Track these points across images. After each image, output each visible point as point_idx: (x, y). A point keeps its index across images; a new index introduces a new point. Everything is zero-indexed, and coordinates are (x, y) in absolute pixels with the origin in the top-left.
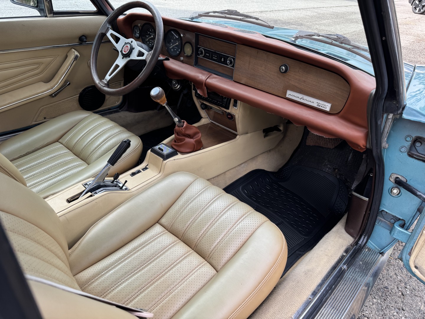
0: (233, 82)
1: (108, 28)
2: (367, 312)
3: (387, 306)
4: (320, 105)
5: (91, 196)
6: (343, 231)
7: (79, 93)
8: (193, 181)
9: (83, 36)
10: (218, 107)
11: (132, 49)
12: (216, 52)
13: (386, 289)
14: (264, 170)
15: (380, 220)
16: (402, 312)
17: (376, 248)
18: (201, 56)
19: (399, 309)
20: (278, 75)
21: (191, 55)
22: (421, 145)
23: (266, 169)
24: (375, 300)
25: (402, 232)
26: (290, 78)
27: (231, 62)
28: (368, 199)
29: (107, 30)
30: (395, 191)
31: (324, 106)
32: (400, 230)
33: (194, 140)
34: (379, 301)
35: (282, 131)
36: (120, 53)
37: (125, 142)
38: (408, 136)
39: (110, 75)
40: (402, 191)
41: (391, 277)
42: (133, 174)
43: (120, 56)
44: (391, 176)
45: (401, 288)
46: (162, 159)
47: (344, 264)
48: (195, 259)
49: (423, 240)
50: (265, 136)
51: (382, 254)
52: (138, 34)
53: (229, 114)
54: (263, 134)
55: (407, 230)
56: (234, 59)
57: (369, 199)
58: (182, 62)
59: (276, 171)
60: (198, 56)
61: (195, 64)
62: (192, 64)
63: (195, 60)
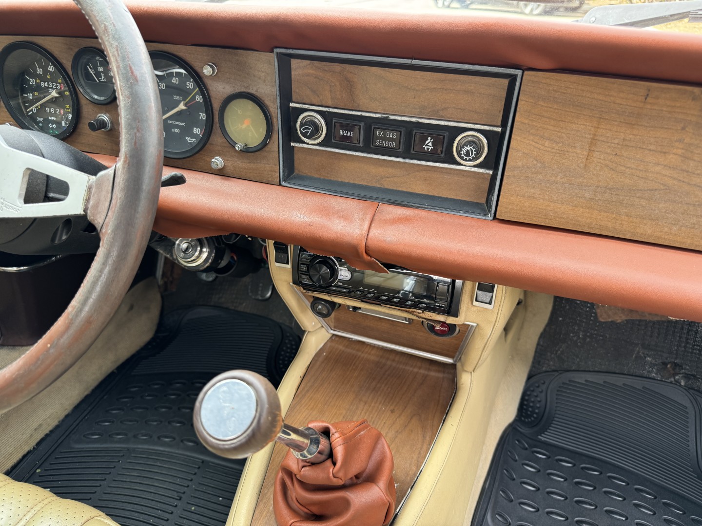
12: (392, 117)
18: (311, 143)
21: (264, 145)
58: (221, 173)
60: (292, 144)
61: (284, 175)
62: (270, 179)
63: (283, 161)
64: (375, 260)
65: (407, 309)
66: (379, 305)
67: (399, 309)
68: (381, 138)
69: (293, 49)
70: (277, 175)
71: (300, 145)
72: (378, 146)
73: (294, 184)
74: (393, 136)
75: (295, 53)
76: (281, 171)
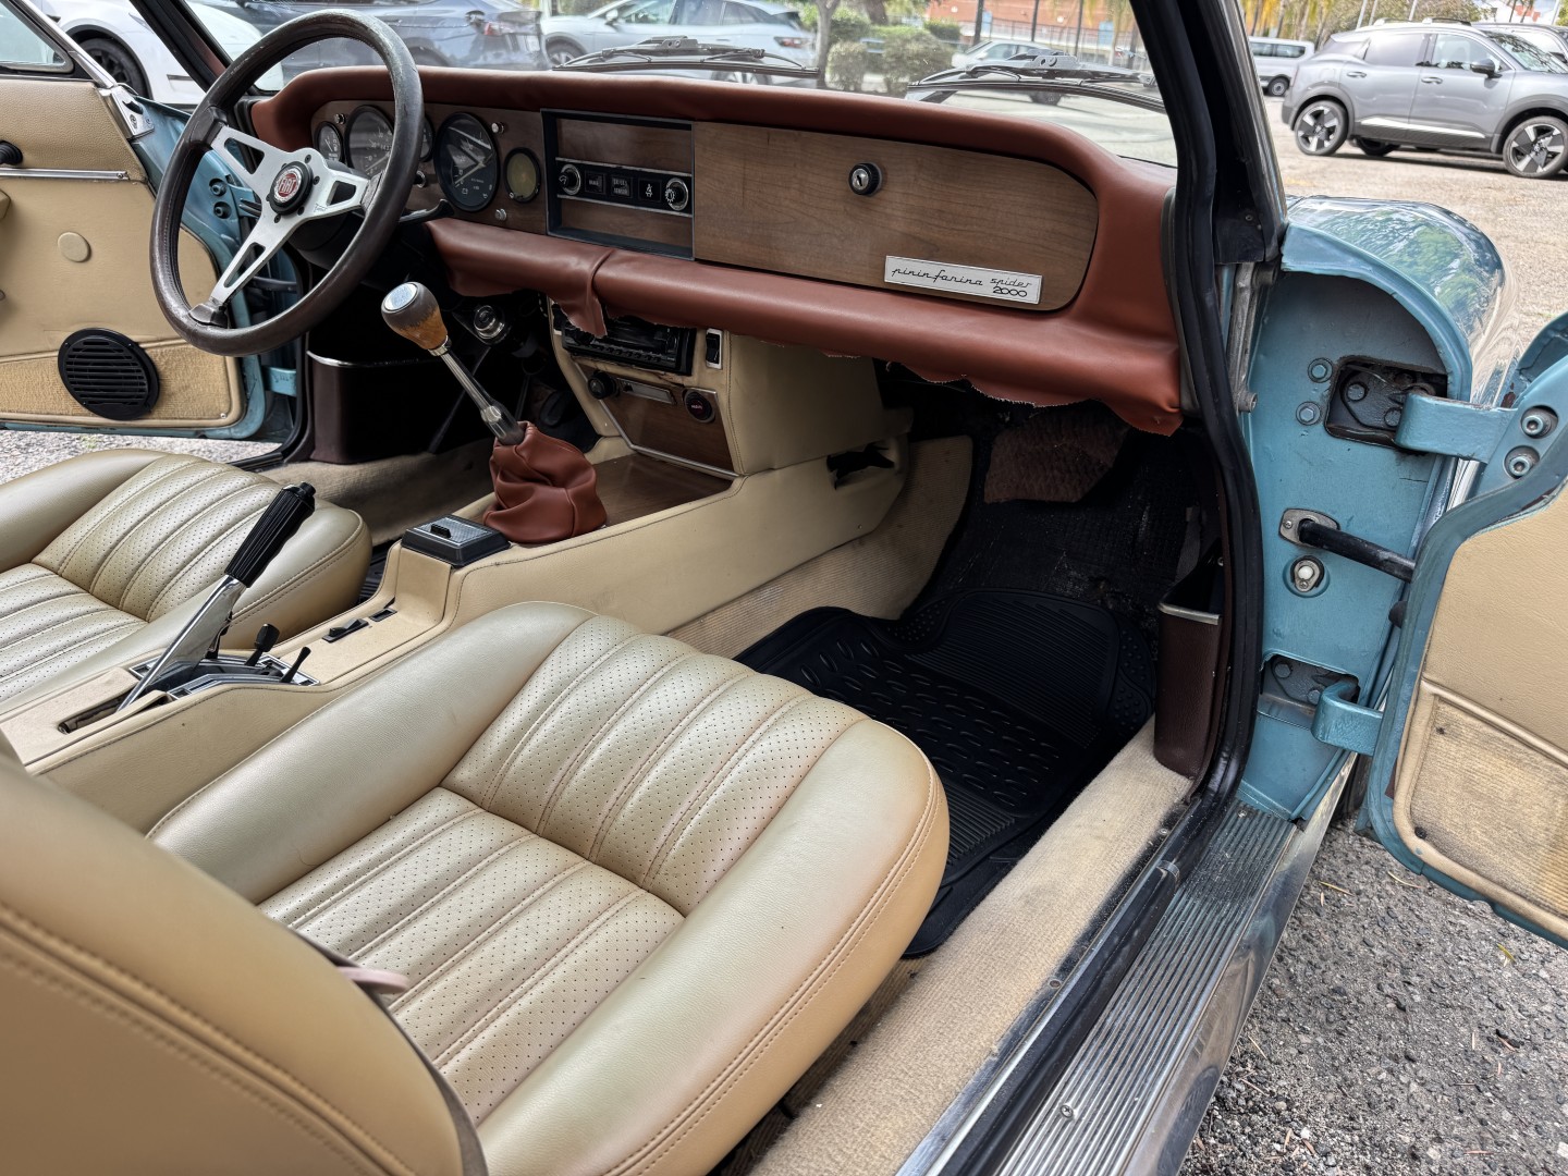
0: (696, 264)
1: (216, 122)
2: (1282, 1083)
3: (1351, 1052)
4: (1002, 286)
5: (162, 701)
6: (1152, 761)
8: (575, 624)
10: (654, 374)
11: (310, 182)
12: (624, 167)
13: (1337, 997)
14: (847, 611)
15: (1274, 703)
16: (1407, 1066)
17: (1274, 807)
18: (571, 194)
19: (1396, 1059)
20: (848, 209)
21: (535, 197)
22: (1365, 396)
23: (854, 609)
24: (1304, 1039)
25: (1353, 716)
26: (889, 211)
27: (680, 197)
28: (1217, 617)
30: (1306, 572)
31: (1019, 289)
32: (1345, 711)
33: (569, 491)
34: (1320, 1040)
35: (897, 467)
36: (266, 205)
37: (294, 490)
38: (1317, 361)
39: (228, 285)
40: (1328, 568)
41: (1349, 954)
42: (337, 634)
43: (267, 212)
44: (1282, 523)
45: (1391, 985)
46: (449, 566)
47: (1168, 858)
48: (596, 885)
49: (1424, 722)
50: (837, 485)
51: (1300, 822)
52: (336, 156)
53: (698, 397)
54: (828, 477)
55: (1368, 705)
56: (688, 181)
57: (1222, 618)
58: (504, 225)
59: (894, 616)
61: (549, 225)
62: (539, 229)
63: (550, 212)
68: (617, 187)
69: (554, 108)
70: (544, 224)
71: (563, 196)
72: (615, 194)
73: (557, 233)
74: (625, 184)
76: (548, 221)
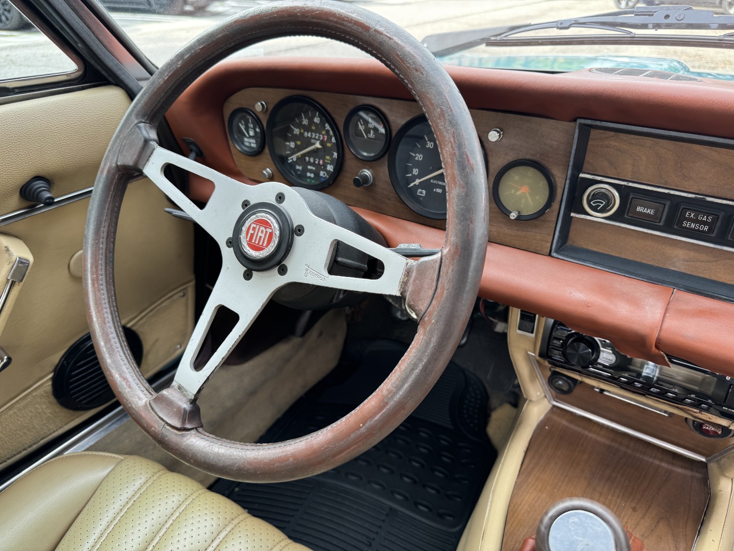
1: (146, 141)
7: (52, 368)
9: (37, 178)
11: (290, 234)
12: (709, 199)
18: (597, 216)
21: (540, 215)
29: (145, 151)
52: (253, 141)
60: (572, 214)
61: (556, 245)
62: (539, 249)
63: (560, 232)
64: (662, 353)
65: (680, 406)
66: (644, 395)
67: (669, 404)
68: (689, 220)
69: (601, 121)
70: (549, 245)
71: (583, 216)
72: (685, 228)
73: (567, 256)
74: (707, 218)
75: (603, 125)
76: (555, 241)
